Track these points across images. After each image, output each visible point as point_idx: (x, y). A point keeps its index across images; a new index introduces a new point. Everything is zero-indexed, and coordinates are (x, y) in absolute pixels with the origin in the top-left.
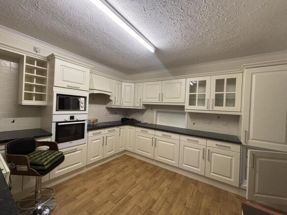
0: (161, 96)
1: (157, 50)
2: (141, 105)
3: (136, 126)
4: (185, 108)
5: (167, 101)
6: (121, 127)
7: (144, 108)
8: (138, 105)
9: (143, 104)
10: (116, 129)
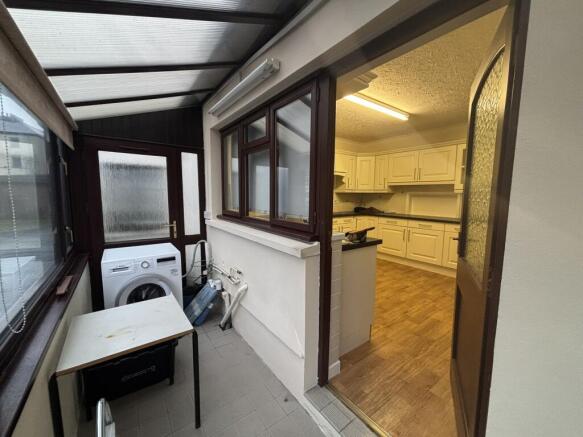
0: (418, 172)
1: (411, 116)
2: (386, 187)
3: (379, 216)
4: (456, 188)
5: (427, 179)
6: (359, 218)
7: (390, 191)
8: (382, 188)
9: (390, 187)
10: (351, 218)
